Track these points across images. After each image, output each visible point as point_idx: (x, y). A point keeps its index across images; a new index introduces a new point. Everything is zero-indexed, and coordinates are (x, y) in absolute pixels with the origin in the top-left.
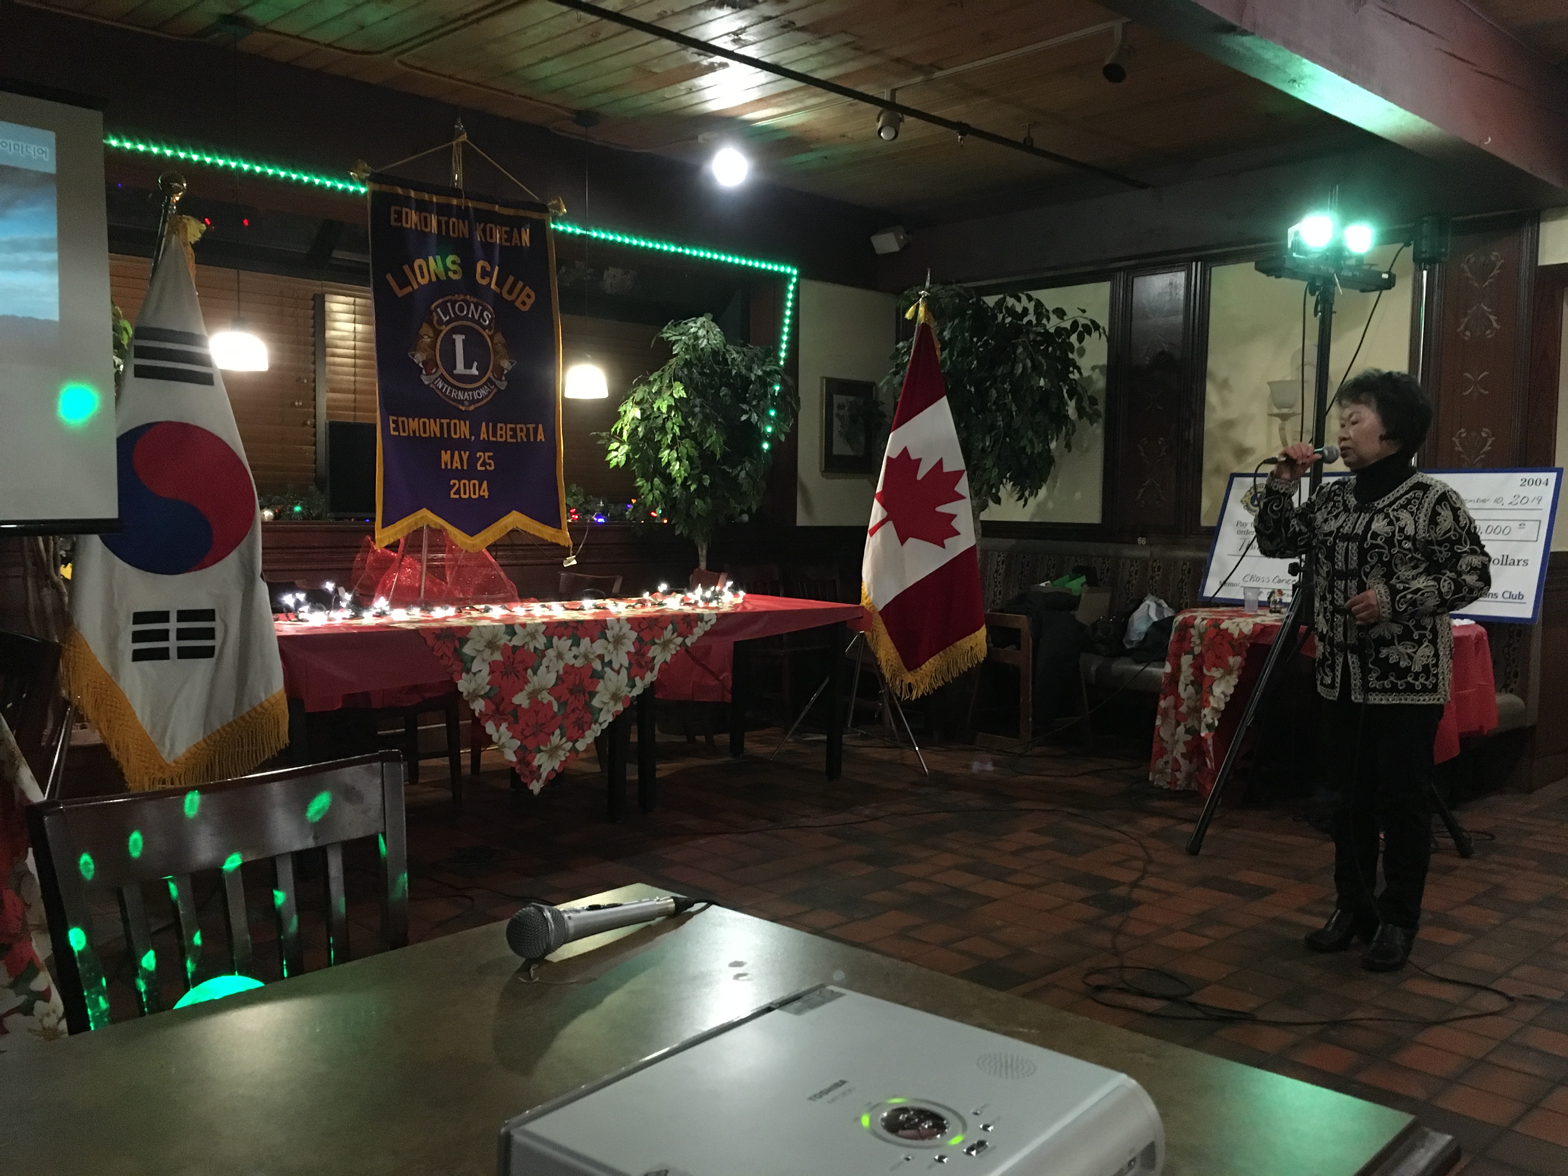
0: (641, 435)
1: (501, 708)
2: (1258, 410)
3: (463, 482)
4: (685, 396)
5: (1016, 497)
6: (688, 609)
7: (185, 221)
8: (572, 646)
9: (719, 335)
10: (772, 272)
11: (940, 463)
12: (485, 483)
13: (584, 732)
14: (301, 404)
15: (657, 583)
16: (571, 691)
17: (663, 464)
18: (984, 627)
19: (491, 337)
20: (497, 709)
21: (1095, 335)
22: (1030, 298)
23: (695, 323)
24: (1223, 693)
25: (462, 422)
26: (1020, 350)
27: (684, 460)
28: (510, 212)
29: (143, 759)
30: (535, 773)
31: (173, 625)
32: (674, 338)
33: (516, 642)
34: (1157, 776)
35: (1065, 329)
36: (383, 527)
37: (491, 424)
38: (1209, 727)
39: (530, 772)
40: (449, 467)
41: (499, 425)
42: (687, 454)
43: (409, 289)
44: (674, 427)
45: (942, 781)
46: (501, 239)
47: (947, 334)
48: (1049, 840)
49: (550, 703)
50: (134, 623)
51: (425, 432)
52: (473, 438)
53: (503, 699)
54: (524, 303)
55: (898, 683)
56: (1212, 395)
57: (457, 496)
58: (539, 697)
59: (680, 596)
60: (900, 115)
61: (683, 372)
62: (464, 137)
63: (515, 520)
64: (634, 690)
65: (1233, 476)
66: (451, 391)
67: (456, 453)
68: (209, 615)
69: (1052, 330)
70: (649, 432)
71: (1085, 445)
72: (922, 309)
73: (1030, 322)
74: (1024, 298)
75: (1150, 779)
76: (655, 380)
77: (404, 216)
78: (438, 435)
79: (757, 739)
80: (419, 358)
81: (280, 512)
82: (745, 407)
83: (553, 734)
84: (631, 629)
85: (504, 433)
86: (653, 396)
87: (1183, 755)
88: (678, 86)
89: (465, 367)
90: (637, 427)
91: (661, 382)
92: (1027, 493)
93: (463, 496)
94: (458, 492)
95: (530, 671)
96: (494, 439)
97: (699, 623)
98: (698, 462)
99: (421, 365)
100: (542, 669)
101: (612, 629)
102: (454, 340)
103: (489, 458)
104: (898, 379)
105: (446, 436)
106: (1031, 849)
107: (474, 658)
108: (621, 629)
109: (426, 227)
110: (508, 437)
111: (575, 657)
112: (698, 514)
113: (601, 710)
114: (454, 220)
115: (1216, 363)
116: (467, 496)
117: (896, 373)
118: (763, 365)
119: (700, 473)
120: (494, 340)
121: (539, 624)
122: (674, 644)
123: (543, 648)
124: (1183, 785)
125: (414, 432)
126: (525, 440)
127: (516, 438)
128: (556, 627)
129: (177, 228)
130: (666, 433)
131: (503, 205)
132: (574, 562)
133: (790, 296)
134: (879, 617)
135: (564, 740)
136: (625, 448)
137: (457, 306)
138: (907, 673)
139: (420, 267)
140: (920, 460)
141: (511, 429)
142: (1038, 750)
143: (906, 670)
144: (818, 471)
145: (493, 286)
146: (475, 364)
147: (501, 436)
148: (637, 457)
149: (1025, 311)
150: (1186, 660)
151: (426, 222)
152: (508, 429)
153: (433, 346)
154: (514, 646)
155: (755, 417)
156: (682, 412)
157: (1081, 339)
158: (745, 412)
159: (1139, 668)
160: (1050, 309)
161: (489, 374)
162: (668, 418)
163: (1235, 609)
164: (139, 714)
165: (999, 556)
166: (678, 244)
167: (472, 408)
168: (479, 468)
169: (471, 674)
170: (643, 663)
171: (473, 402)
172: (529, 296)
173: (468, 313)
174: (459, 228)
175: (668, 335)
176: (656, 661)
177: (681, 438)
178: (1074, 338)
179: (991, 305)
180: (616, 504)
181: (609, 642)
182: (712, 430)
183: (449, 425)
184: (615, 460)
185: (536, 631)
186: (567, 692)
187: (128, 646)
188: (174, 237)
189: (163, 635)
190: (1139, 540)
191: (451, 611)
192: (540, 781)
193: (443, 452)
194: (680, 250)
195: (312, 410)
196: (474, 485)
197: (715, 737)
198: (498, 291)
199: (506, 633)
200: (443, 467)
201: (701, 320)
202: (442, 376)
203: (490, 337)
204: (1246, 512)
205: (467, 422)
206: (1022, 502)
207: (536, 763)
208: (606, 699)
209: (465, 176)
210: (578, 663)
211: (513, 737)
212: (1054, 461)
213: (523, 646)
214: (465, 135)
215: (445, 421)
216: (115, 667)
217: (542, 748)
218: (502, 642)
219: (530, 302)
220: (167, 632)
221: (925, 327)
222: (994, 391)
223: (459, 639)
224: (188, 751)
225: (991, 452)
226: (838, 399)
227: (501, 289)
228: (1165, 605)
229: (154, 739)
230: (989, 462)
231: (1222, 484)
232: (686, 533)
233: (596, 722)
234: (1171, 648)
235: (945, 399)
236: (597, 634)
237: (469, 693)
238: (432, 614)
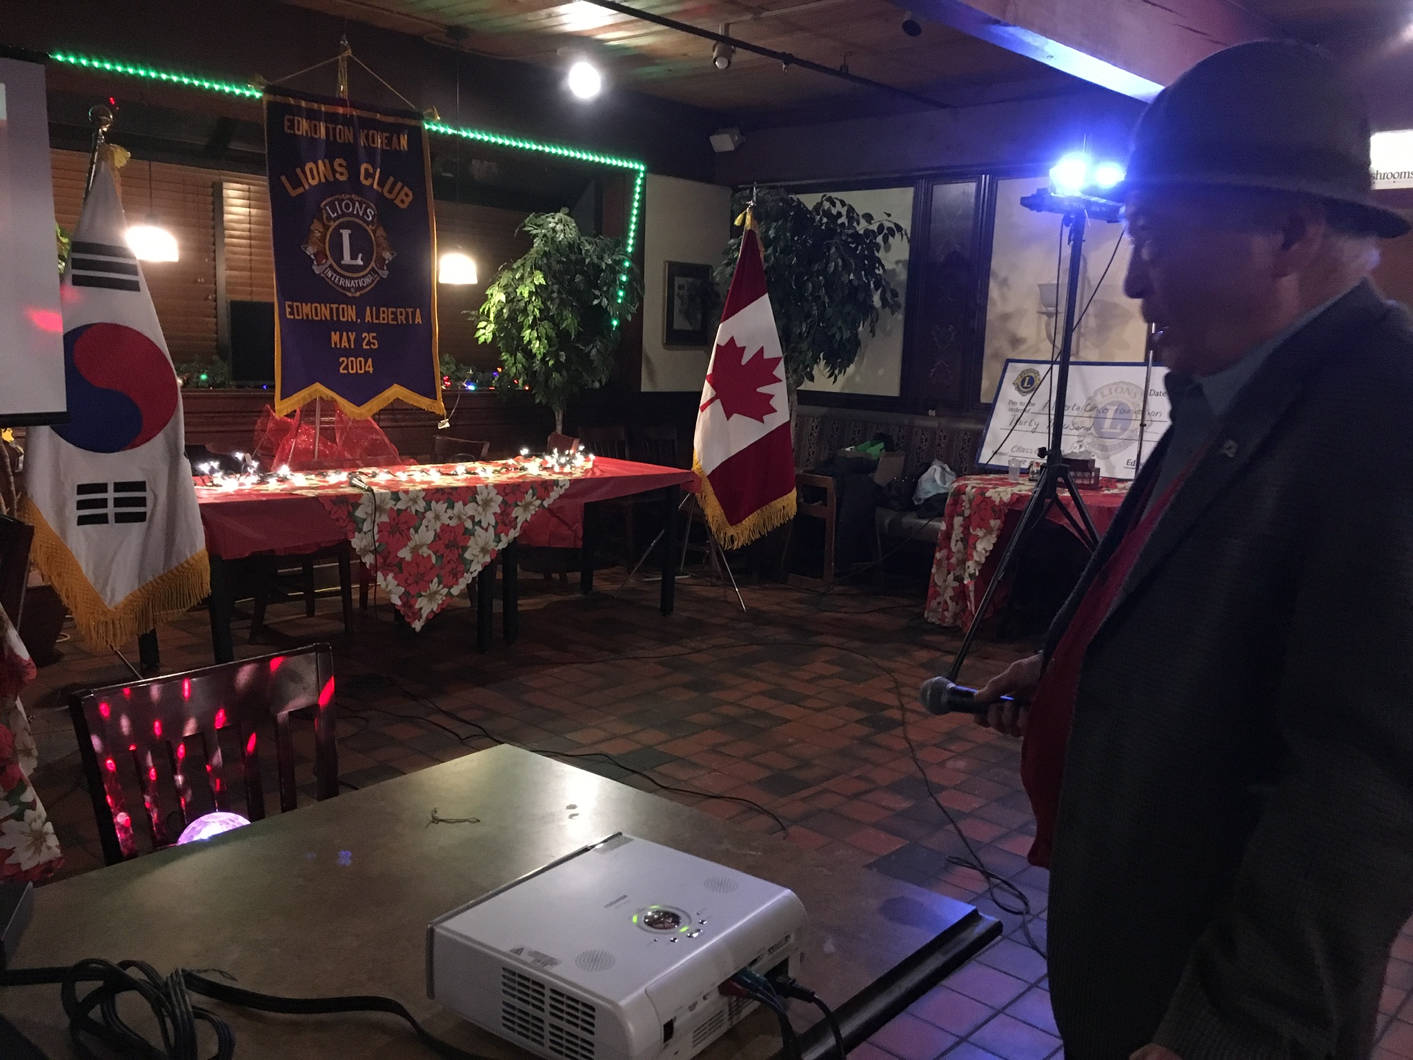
0: (506, 316)
1: (388, 561)
2: (1031, 306)
3: (350, 359)
4: (544, 283)
5: (828, 374)
6: (546, 475)
7: (113, 149)
8: (447, 508)
9: (574, 229)
10: (622, 168)
11: (762, 350)
12: (370, 360)
13: (457, 580)
14: (203, 280)
15: (520, 448)
16: (447, 547)
17: (525, 342)
18: (795, 489)
19: (374, 232)
20: (385, 561)
21: (898, 235)
22: (843, 203)
23: (553, 218)
24: (984, 549)
25: (349, 307)
26: (833, 250)
27: (543, 339)
28: (391, 119)
29: (88, 605)
30: (417, 614)
31: (111, 495)
32: (534, 232)
33: (400, 506)
34: (931, 614)
35: (873, 231)
36: (281, 399)
37: (374, 308)
38: (971, 576)
39: (413, 613)
40: (338, 346)
41: (382, 309)
42: (546, 333)
43: (301, 190)
44: (534, 310)
45: (756, 616)
46: (382, 143)
47: (772, 233)
48: (838, 669)
49: (429, 556)
50: (78, 494)
51: (317, 316)
52: (359, 321)
53: (389, 553)
54: (403, 201)
55: (722, 535)
56: (994, 291)
57: (346, 372)
58: (420, 551)
59: (539, 460)
60: (733, 47)
61: (543, 261)
62: (349, 53)
63: (396, 392)
64: (500, 544)
65: (1009, 361)
66: (339, 279)
67: (345, 333)
68: (141, 486)
69: (861, 232)
70: (513, 313)
71: (888, 328)
72: (748, 217)
73: (843, 224)
74: (838, 203)
75: (926, 616)
76: (519, 267)
77: (296, 122)
78: (329, 318)
79: (603, 576)
80: (310, 251)
81: (188, 379)
82: (597, 293)
83: (432, 581)
84: (498, 494)
85: (386, 316)
86: (516, 281)
87: (951, 598)
88: (539, 12)
89: (351, 259)
90: (502, 309)
91: (524, 270)
92: (836, 372)
93: (351, 371)
94: (346, 368)
95: (412, 530)
96: (378, 321)
97: (555, 487)
98: (556, 340)
99: (312, 256)
100: (423, 528)
101: (482, 493)
102: (341, 234)
103: (373, 338)
104: (729, 270)
105: (335, 319)
106: (823, 677)
107: (364, 520)
108: (488, 494)
109: (316, 134)
110: (390, 319)
111: (450, 518)
112: (555, 385)
113: (473, 561)
114: (340, 126)
115: (999, 263)
116: (354, 371)
117: (728, 265)
118: (612, 254)
119: (557, 350)
120: (378, 235)
121: (420, 491)
122: (534, 505)
123: (423, 510)
124: (950, 622)
125: (307, 316)
126: (404, 322)
127: (397, 321)
128: (434, 494)
129: (106, 156)
130: (528, 316)
131: (384, 113)
132: (447, 425)
133: (638, 189)
134: (708, 480)
135: (441, 586)
136: (491, 327)
137: (343, 204)
138: (731, 527)
139: (311, 170)
140: (743, 349)
141: (392, 313)
142: (839, 589)
143: (729, 525)
144: (660, 343)
145: (375, 186)
146: (360, 255)
147: (384, 319)
148: (502, 335)
149: (839, 215)
150: (958, 521)
151: (315, 129)
152: (390, 313)
153: (323, 239)
154: (398, 509)
155: (605, 301)
156: (541, 297)
157: (885, 240)
158: (597, 297)
159: (925, 522)
160: (861, 214)
161: (373, 264)
162: (529, 302)
163: (1002, 476)
164: (84, 569)
165: (814, 421)
166: (538, 142)
167: (358, 294)
168: (365, 347)
169: (362, 533)
170: (508, 523)
171: (358, 289)
172: (407, 195)
173: (353, 210)
174: (345, 135)
175: (530, 229)
176: (518, 520)
177: (541, 320)
178: (880, 239)
179: (810, 208)
180: (483, 372)
181: (479, 505)
182: (568, 314)
183: (338, 309)
184: (484, 337)
185: (417, 497)
186: (443, 546)
187: (73, 513)
188: (103, 163)
189: (103, 503)
190: (930, 411)
191: (343, 476)
192: (421, 620)
193: (333, 333)
194: (540, 148)
195: (213, 285)
196: (360, 361)
197: (567, 574)
198: (380, 190)
199: (391, 499)
200: (333, 346)
201: (559, 215)
202: (331, 267)
203: (372, 231)
204: (1017, 392)
205: (354, 307)
206: (832, 379)
207: (417, 606)
208: (476, 551)
209: (350, 86)
210: (453, 523)
211: (398, 585)
212: (860, 345)
213: (406, 510)
214: (350, 51)
215: (334, 306)
216: (63, 531)
217: (423, 593)
218: (388, 507)
219: (408, 200)
220: (105, 500)
221: (751, 232)
222: (810, 285)
223: (352, 504)
224: (126, 598)
225: (807, 336)
226: (678, 281)
227: (383, 189)
228: (948, 469)
229: (97, 589)
230: (804, 346)
231: (999, 368)
232: (544, 402)
233: (468, 571)
234: (947, 510)
235: (766, 296)
236: (470, 498)
237: (361, 549)
238: (327, 479)
